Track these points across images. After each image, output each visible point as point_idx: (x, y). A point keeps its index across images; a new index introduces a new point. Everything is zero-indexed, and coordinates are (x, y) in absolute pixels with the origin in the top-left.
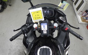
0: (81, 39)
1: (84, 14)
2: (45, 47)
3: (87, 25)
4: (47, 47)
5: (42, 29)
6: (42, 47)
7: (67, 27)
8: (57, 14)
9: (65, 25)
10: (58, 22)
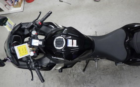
0: (51, 13)
1: (10, 3)
2: (55, 43)
3: (26, 2)
4: (55, 41)
5: (38, 45)
6: (55, 45)
7: (38, 22)
8: (19, 32)
9: (36, 24)
10: (30, 31)
